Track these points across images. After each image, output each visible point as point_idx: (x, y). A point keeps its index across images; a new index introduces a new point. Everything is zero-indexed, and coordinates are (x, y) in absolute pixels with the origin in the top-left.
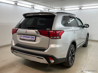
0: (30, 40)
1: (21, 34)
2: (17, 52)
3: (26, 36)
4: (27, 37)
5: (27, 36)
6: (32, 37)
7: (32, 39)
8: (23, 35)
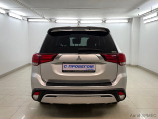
0: (85, 72)
1: (64, 63)
2: (55, 96)
3: (75, 65)
4: (79, 67)
5: (78, 65)
6: (90, 65)
7: (89, 68)
8: (68, 65)
